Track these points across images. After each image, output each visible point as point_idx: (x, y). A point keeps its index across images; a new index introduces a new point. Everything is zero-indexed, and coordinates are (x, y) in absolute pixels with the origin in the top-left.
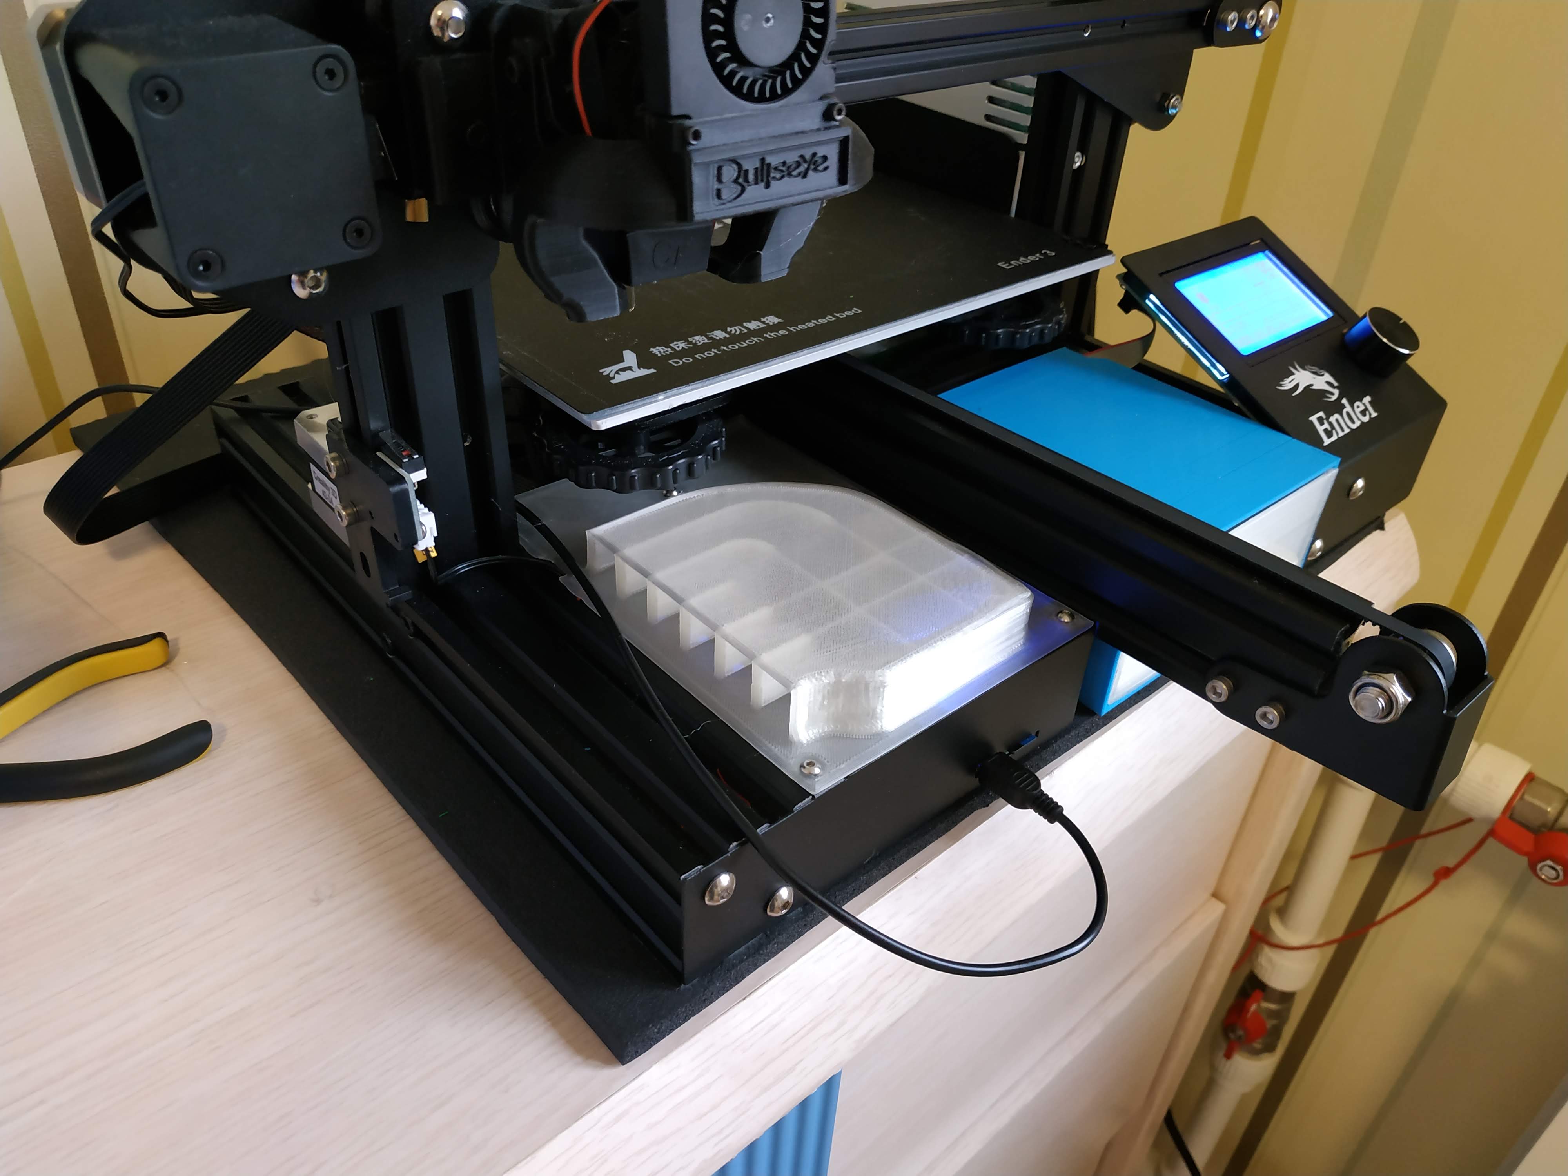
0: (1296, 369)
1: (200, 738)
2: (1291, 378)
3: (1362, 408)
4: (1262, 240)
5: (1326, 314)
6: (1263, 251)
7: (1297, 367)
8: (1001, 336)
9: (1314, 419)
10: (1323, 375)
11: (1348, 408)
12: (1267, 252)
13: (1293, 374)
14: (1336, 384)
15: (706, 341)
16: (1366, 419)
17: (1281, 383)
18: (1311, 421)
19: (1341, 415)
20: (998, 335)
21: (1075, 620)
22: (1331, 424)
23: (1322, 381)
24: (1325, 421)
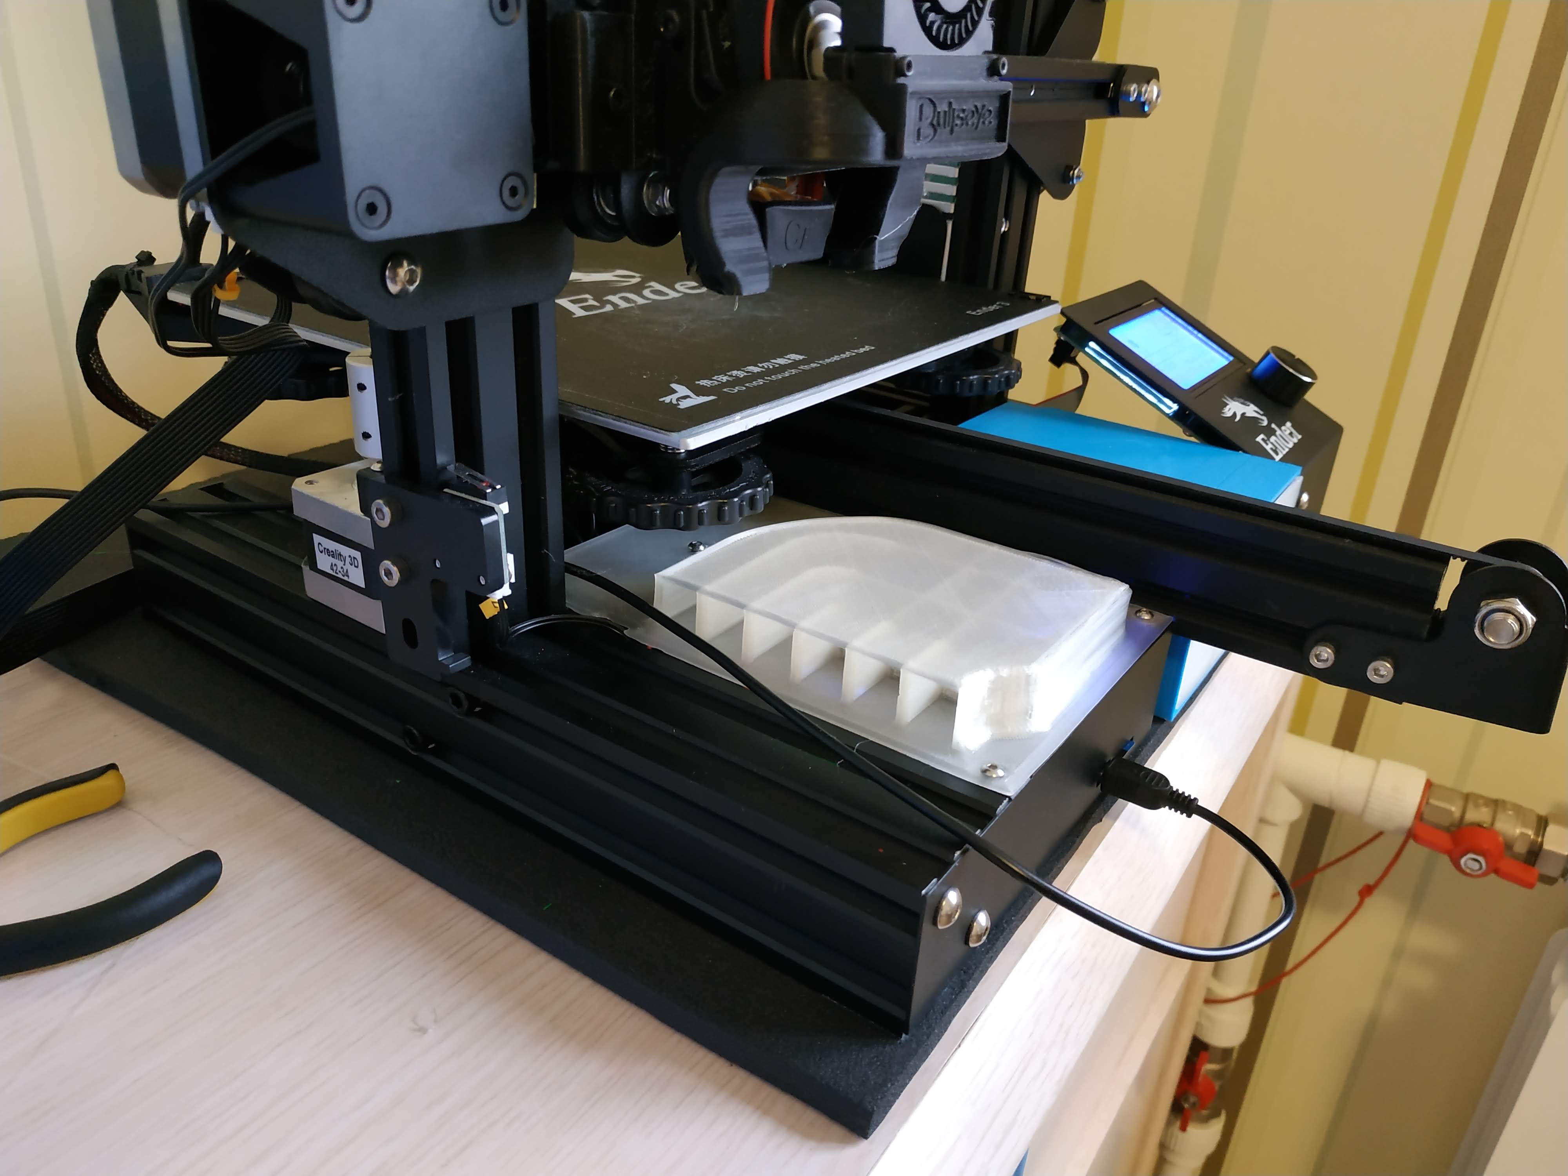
0: (1229, 401)
1: (206, 871)
2: (1228, 407)
3: (1288, 432)
4: (1155, 299)
5: (1226, 358)
6: (1160, 309)
7: (1227, 398)
8: (975, 383)
9: (1259, 439)
10: (1249, 405)
11: (1278, 432)
12: (1163, 309)
13: (1227, 404)
14: (1262, 413)
15: (746, 374)
16: (1296, 440)
17: (1223, 411)
18: (1258, 442)
19: (1276, 436)
20: (971, 382)
21: (1154, 617)
22: (1272, 443)
23: (1251, 410)
24: (1268, 442)
